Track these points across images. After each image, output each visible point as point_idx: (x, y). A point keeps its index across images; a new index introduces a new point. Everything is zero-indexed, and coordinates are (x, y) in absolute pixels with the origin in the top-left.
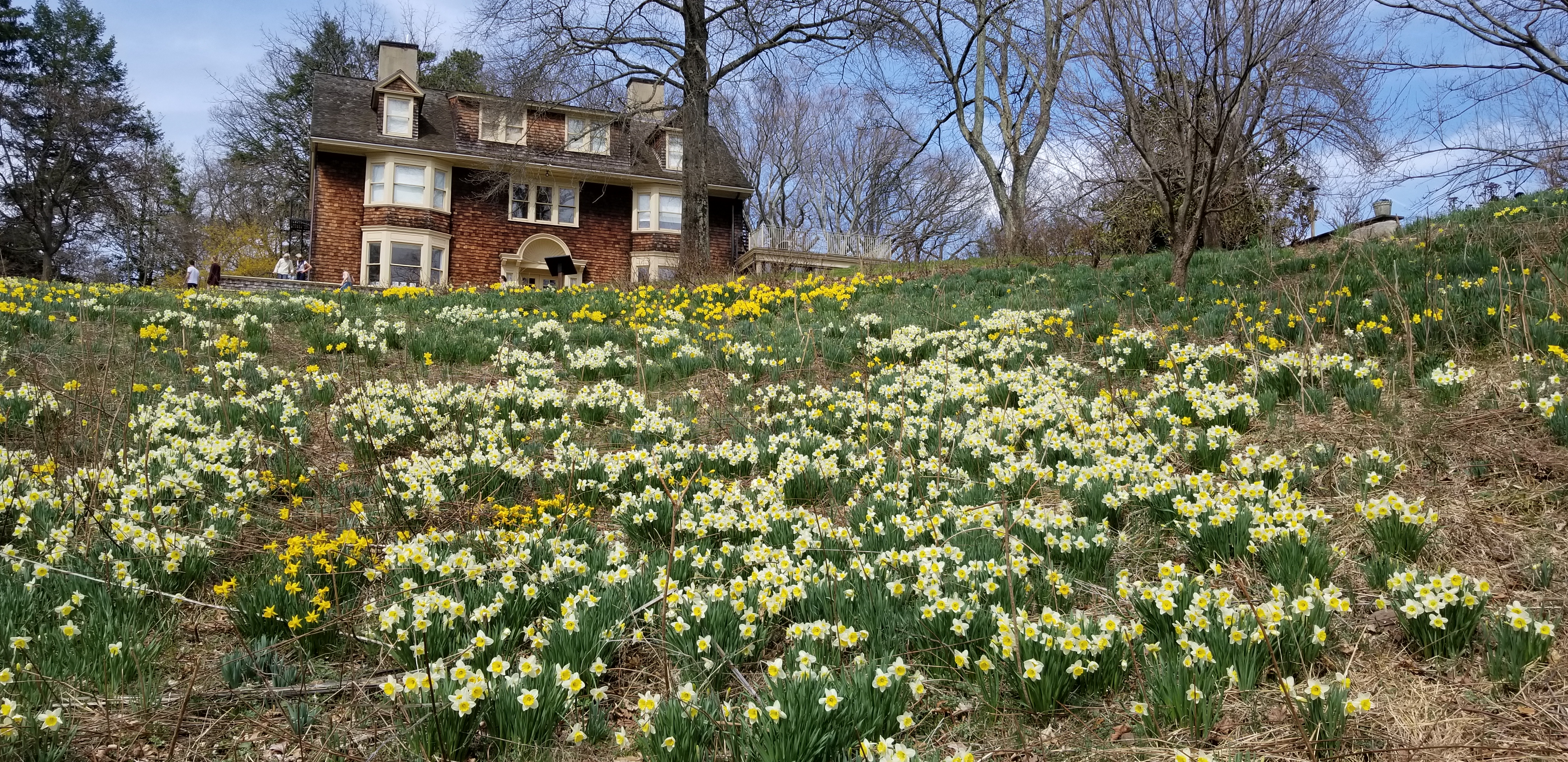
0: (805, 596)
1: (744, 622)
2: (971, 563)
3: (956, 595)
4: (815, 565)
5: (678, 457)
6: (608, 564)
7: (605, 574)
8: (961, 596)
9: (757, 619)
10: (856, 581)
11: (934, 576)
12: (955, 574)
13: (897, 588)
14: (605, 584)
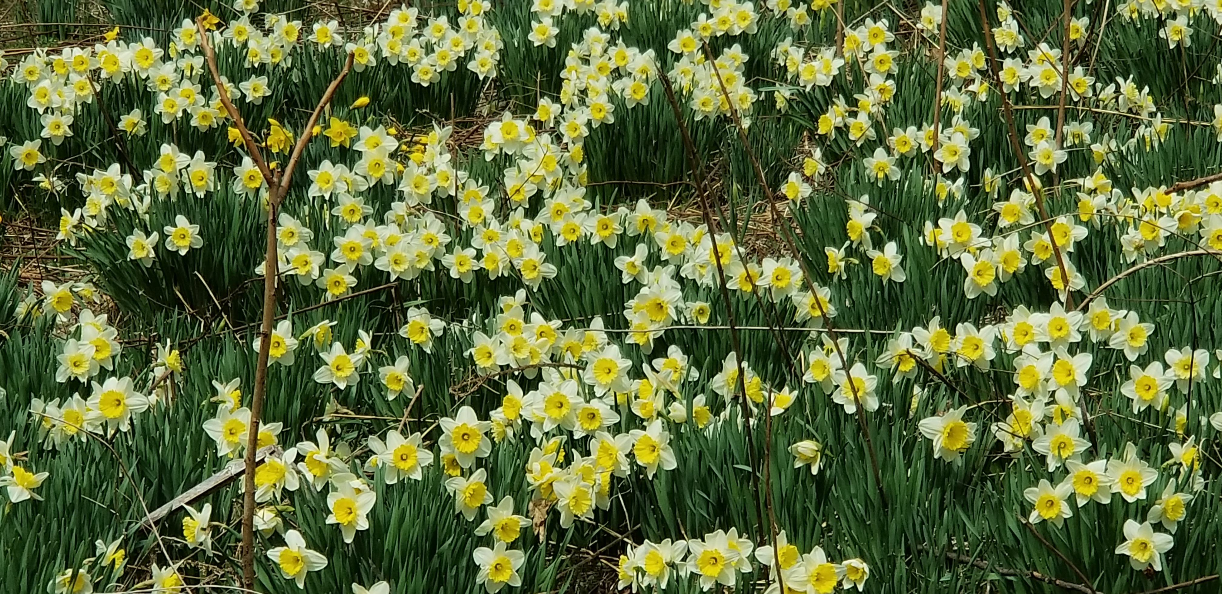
0: (671, 464)
1: (487, 541)
2: (1172, 355)
3: (1131, 451)
4: (695, 374)
5: (252, 60)
6: (61, 378)
7: (52, 408)
8: (1145, 455)
9: (525, 531)
10: (825, 416)
11: (1062, 396)
12: (1127, 390)
13: (952, 434)
14: (56, 437)
